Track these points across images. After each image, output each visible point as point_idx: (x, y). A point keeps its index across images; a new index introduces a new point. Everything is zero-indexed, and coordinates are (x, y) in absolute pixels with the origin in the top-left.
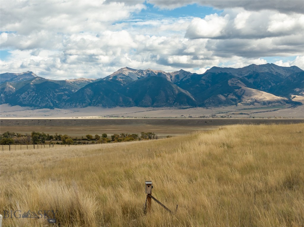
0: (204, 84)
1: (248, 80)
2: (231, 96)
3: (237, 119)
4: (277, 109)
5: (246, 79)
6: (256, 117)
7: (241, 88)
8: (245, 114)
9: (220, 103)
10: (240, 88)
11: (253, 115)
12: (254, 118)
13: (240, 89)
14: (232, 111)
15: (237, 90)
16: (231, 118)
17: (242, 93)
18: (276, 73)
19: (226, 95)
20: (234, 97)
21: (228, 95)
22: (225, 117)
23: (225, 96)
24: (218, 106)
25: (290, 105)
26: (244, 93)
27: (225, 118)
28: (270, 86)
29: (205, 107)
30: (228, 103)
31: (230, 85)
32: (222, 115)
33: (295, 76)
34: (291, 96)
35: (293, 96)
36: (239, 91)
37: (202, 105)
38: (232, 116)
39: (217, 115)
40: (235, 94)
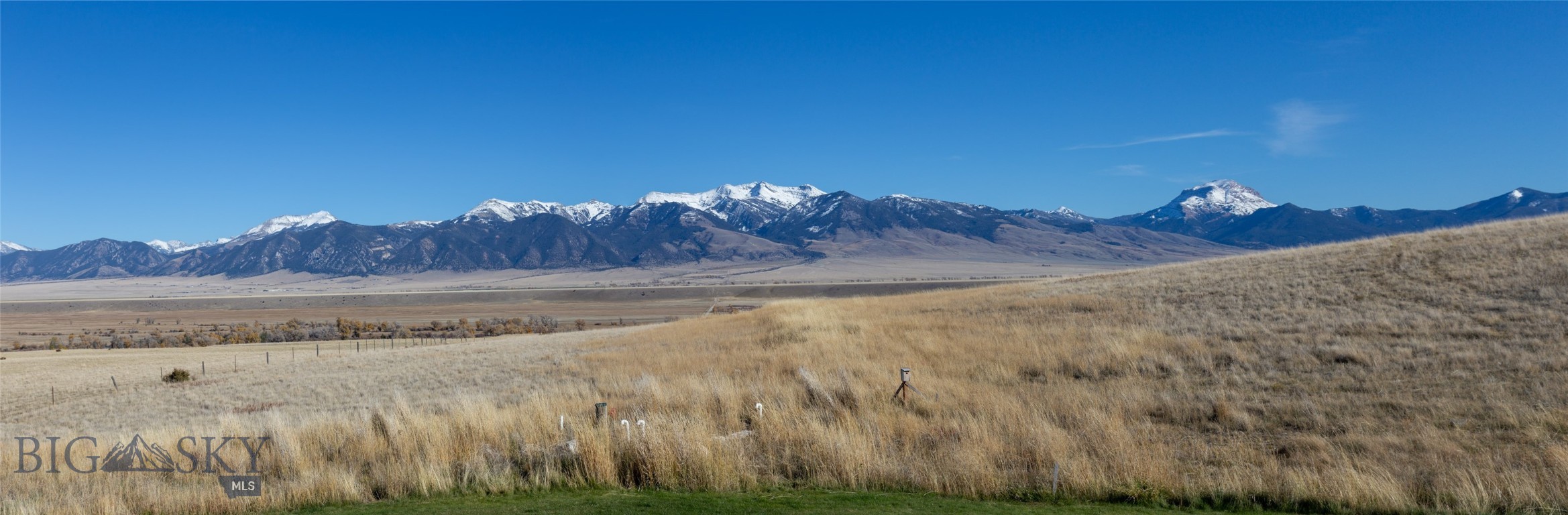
0: (636, 224)
1: (718, 214)
2: (686, 245)
3: (701, 286)
4: (777, 266)
5: (715, 212)
6: (737, 283)
7: (705, 229)
8: (716, 277)
9: (667, 259)
10: (701, 230)
11: (731, 279)
12: (733, 283)
13: (704, 232)
14: (690, 273)
15: (697, 234)
16: (691, 286)
17: (708, 238)
18: (772, 199)
19: (678, 243)
20: (693, 247)
21: (681, 243)
22: (678, 283)
23: (675, 245)
24: (664, 265)
25: (801, 259)
26: (710, 239)
27: (679, 286)
28: (761, 225)
29: (640, 266)
30: (682, 258)
31: (684, 224)
32: (671, 280)
33: (809, 204)
34: (803, 242)
35: (807, 241)
36: (702, 236)
37: (635, 262)
38: (690, 281)
39: (662, 280)
40: (694, 240)
